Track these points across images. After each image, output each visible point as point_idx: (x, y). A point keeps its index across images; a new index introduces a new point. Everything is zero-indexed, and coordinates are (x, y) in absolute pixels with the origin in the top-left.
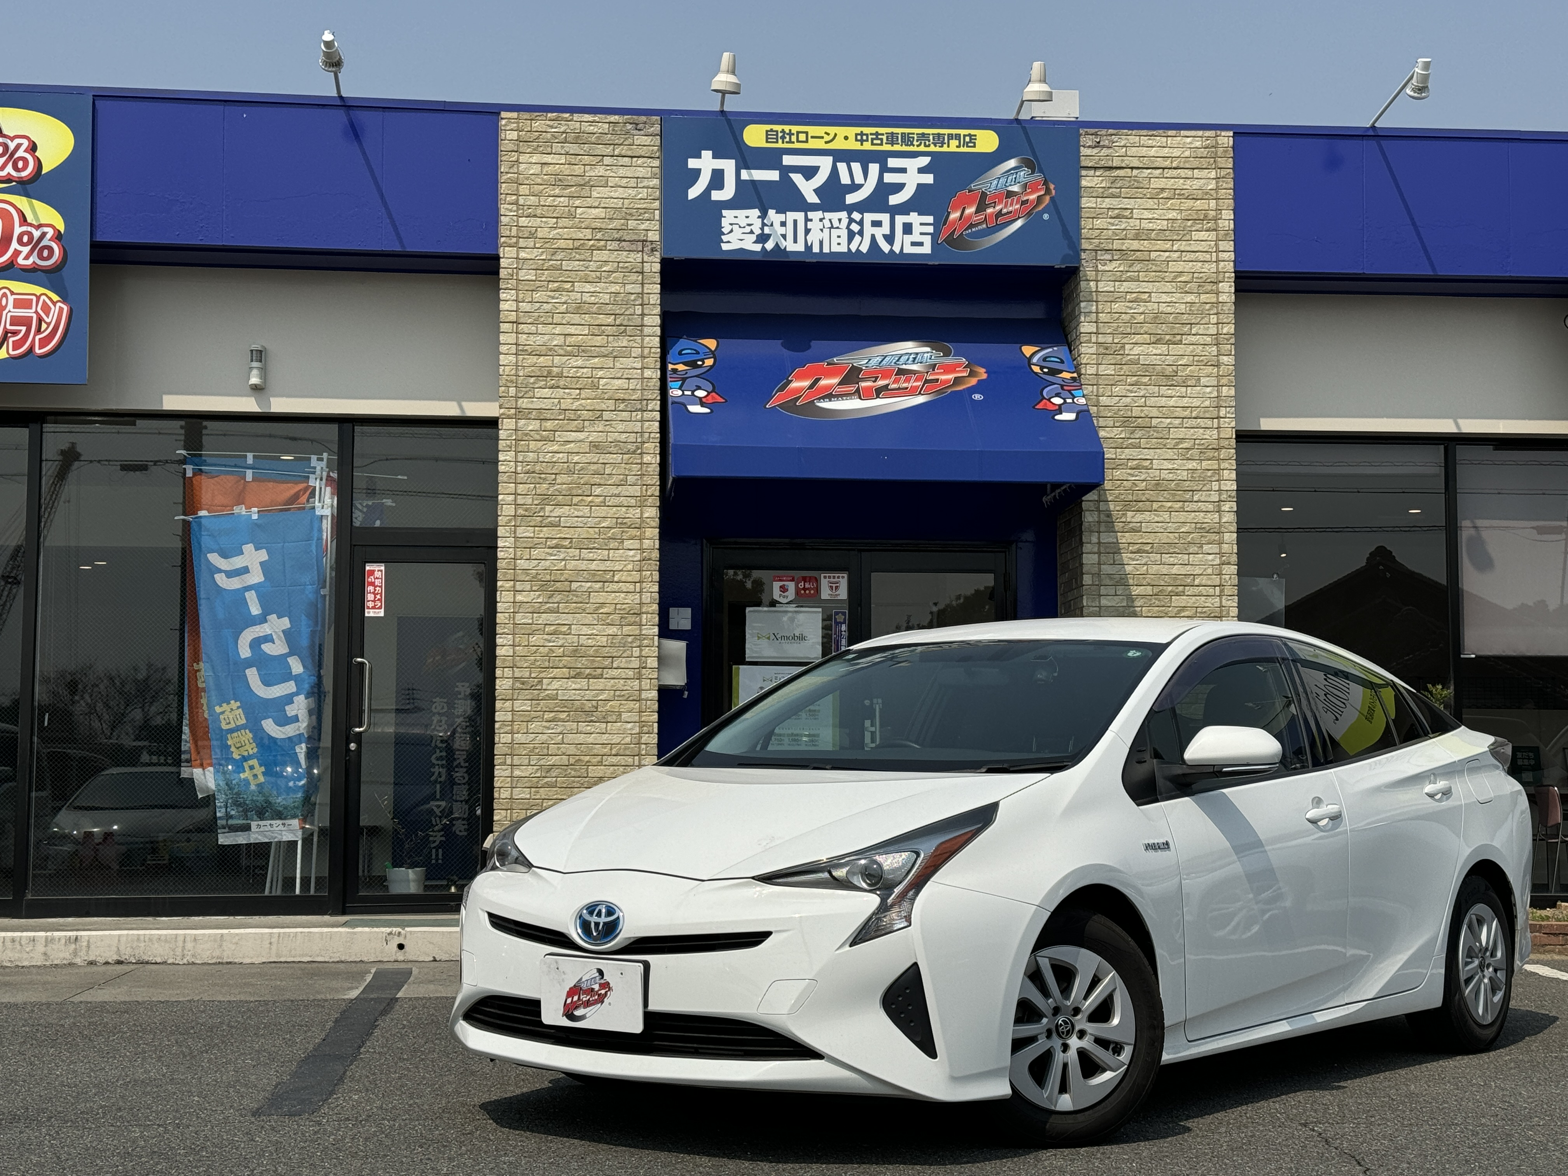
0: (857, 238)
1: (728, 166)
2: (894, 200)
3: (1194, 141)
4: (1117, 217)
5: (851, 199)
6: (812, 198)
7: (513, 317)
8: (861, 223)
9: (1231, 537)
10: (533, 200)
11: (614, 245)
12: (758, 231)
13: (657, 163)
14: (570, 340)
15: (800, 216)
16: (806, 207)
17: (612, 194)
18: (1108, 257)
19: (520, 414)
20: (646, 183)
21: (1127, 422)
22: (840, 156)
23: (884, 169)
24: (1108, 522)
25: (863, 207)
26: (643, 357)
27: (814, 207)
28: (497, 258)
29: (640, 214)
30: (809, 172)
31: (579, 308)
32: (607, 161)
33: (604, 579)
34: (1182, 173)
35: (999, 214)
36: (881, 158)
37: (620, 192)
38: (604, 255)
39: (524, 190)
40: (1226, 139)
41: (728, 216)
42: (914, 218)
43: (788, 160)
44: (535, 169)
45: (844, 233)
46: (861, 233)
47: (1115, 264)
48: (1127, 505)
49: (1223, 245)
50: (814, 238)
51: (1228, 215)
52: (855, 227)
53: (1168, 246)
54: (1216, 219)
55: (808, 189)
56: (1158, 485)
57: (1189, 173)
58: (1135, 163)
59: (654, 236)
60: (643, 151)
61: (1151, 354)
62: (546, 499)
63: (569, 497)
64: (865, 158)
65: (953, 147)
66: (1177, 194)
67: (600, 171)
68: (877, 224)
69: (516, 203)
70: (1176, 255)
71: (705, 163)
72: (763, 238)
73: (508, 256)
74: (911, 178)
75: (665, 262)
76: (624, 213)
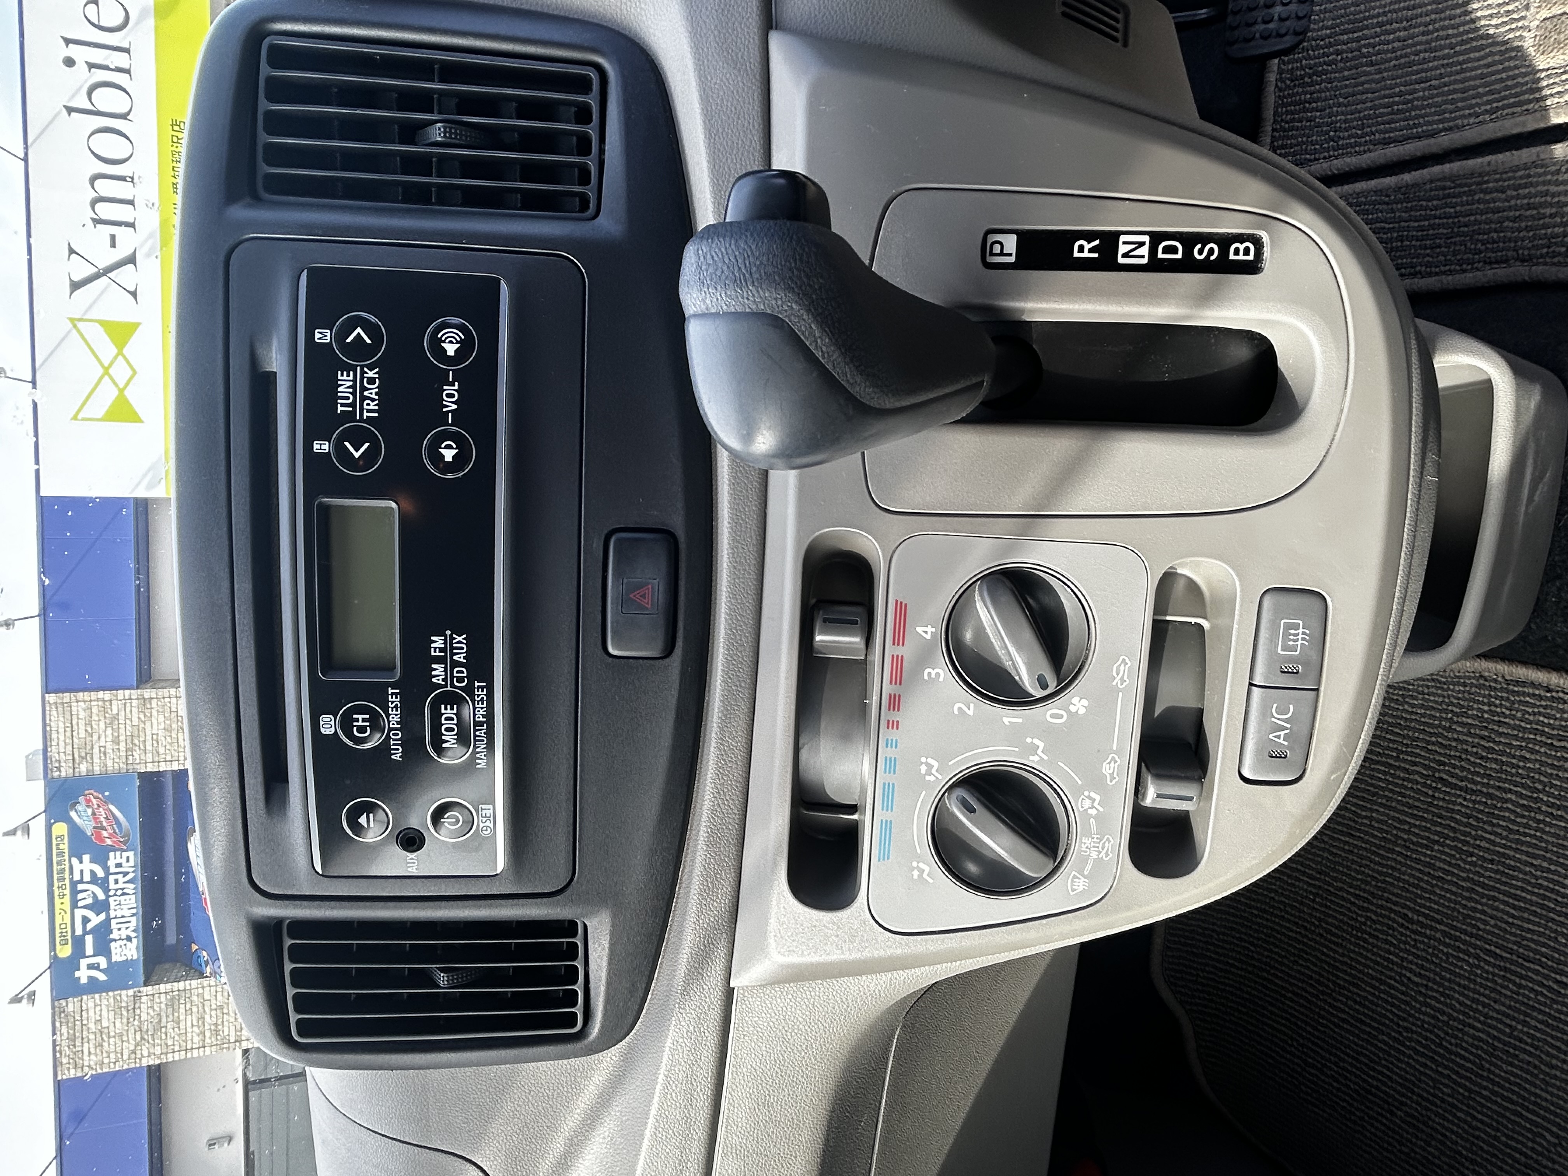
0: (125, 891)
1: (84, 963)
2: (100, 873)
3: (53, 715)
4: (105, 754)
5: (101, 896)
6: (103, 916)
7: (183, 1053)
8: (116, 890)
10: (112, 1056)
11: (138, 1012)
12: (125, 942)
13: (85, 997)
14: (195, 1023)
15: (113, 922)
16: (108, 920)
17: (106, 1016)
18: (131, 757)
20: (98, 1002)
22: (74, 905)
23: (81, 881)
25: (106, 890)
26: (203, 987)
27: (108, 915)
28: (149, 1067)
29: (118, 1002)
30: (86, 920)
31: (176, 1022)
32: (85, 1022)
34: (74, 722)
35: (107, 818)
36: (74, 884)
37: (105, 1013)
38: (144, 1017)
39: (106, 1061)
40: (51, 698)
41: (115, 958)
42: (111, 863)
43: (79, 932)
44: (93, 1057)
45: (123, 897)
46: (123, 889)
47: (134, 753)
49: (120, 697)
50: (127, 913)
51: (101, 694)
52: (119, 892)
53: (122, 726)
54: (104, 701)
55: (96, 920)
57: (74, 717)
58: (69, 748)
59: (131, 992)
60: (78, 1005)
64: (75, 892)
65: (65, 847)
66: (89, 723)
67: (92, 1026)
68: (116, 882)
69: (115, 1063)
70: (128, 722)
71: (83, 975)
72: (129, 939)
73: (145, 1062)
74: (86, 866)
75: (146, 984)
76: (117, 1009)
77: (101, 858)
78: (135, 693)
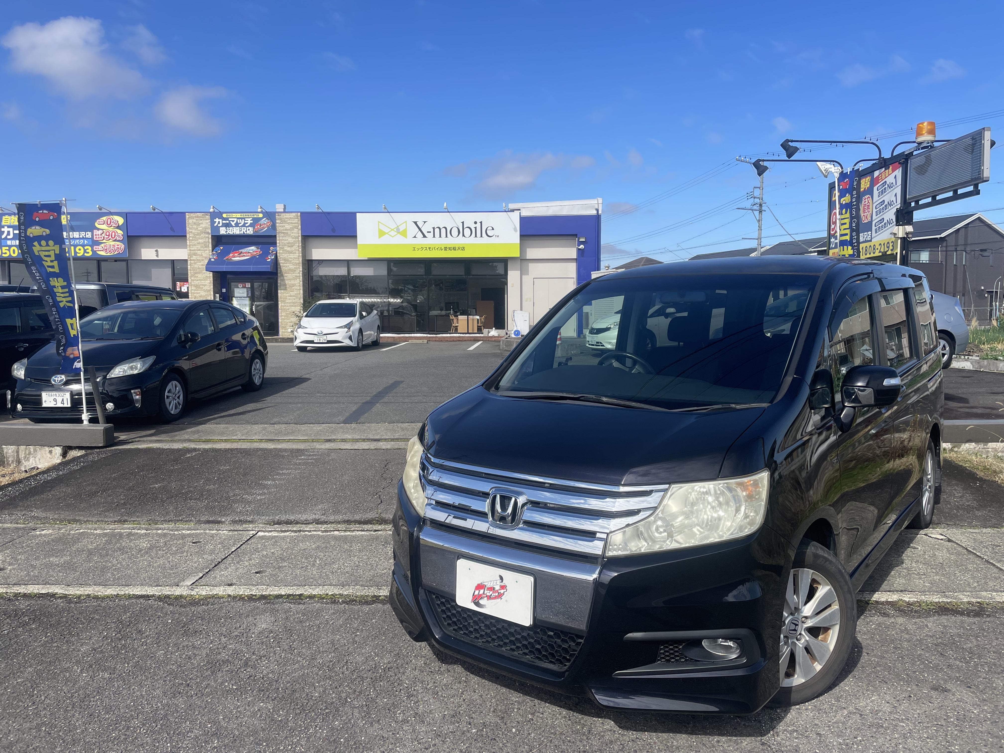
0: (241, 231)
1: (221, 220)
2: (247, 225)
3: (294, 214)
4: (282, 227)
5: (240, 225)
6: (234, 225)
7: (189, 245)
8: (241, 229)
9: (301, 278)
10: (191, 227)
11: (204, 233)
13: (210, 220)
14: (198, 248)
16: (233, 227)
17: (203, 226)
18: (281, 233)
19: (191, 260)
20: (208, 224)
21: (285, 260)
22: (238, 218)
23: (245, 220)
24: (282, 276)
25: (241, 226)
26: (208, 250)
29: (207, 228)
30: (233, 221)
31: (199, 243)
32: (202, 220)
33: (205, 285)
34: (292, 219)
35: (263, 227)
36: (244, 218)
37: (205, 225)
38: (203, 235)
39: (190, 225)
40: (299, 214)
41: (221, 228)
42: (250, 228)
43: (230, 219)
44: (191, 222)
45: (239, 231)
48: (286, 273)
49: (299, 231)
50: (234, 232)
51: (300, 226)
53: (291, 231)
54: (298, 227)
55: (233, 224)
56: (290, 270)
57: (294, 219)
58: (284, 218)
59: (210, 232)
60: (208, 219)
61: (289, 249)
62: (196, 273)
63: (199, 273)
64: (242, 219)
65: (255, 216)
66: (292, 223)
67: (201, 222)
68: (244, 229)
69: (189, 227)
70: (292, 233)
71: (217, 220)
72: (226, 232)
73: (188, 236)
74: (249, 221)
75: (212, 236)
76: (206, 228)
77: (251, 225)
78: (300, 235)
